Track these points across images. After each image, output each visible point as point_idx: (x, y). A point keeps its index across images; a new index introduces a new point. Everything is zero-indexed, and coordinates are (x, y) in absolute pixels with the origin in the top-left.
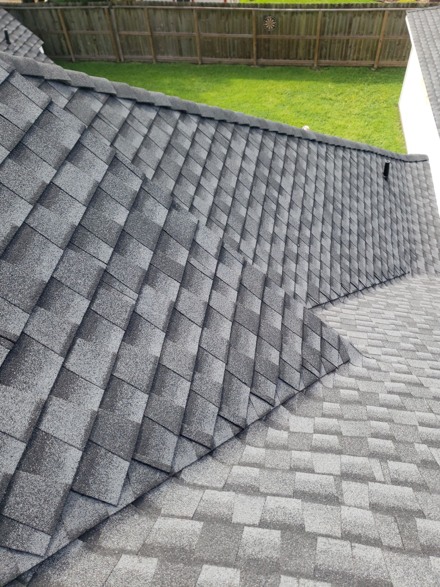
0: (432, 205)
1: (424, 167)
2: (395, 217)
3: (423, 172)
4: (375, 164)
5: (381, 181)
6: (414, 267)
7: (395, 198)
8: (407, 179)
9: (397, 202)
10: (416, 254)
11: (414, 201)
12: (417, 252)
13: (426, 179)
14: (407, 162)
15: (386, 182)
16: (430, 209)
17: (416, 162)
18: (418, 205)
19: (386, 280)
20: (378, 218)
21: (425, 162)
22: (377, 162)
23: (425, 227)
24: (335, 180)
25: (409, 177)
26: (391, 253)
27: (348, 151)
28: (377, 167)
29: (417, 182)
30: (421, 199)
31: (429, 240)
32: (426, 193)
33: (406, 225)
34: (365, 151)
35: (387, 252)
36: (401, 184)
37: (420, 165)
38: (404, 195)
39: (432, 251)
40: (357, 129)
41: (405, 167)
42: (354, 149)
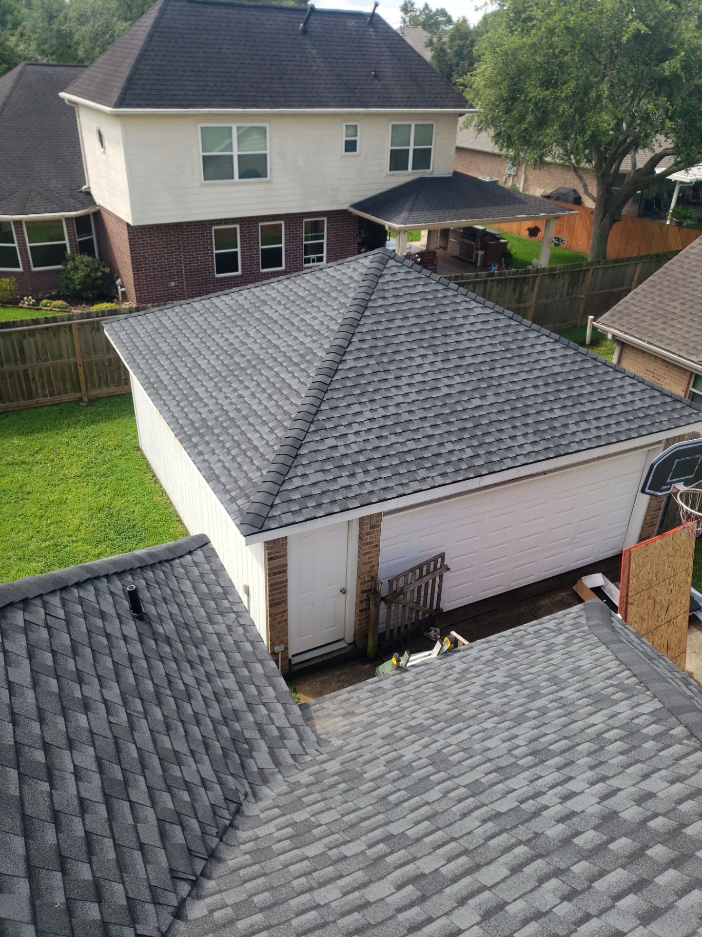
0: (242, 621)
1: (206, 557)
2: (182, 687)
3: (207, 567)
4: (110, 599)
5: (131, 629)
6: (252, 773)
7: (171, 646)
8: (183, 592)
9: (177, 650)
10: (247, 741)
11: (210, 628)
12: (248, 734)
13: (217, 576)
14: (174, 559)
15: (143, 626)
16: (241, 630)
17: (190, 553)
18: (217, 634)
19: (204, 864)
20: (146, 714)
21: (205, 547)
22: (112, 594)
23: (246, 672)
25: (187, 586)
26: (197, 780)
27: (39, 602)
28: (115, 603)
29: (203, 588)
30: (219, 618)
31: (260, 694)
32: (226, 604)
33: (208, 690)
34: (78, 585)
35: (188, 786)
36: (175, 609)
37: (199, 556)
38: (187, 626)
39: (272, 715)
41: (172, 570)
42: (54, 592)
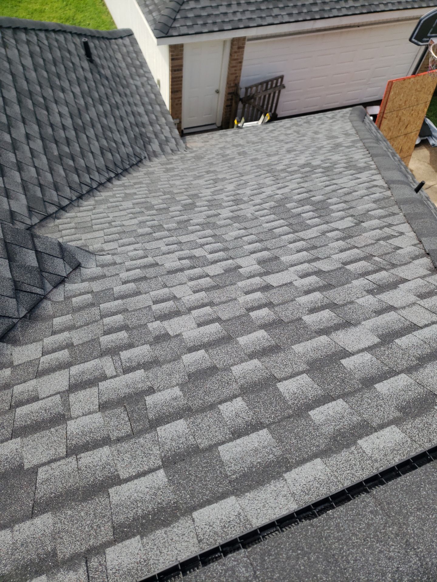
0: (150, 82)
1: (131, 43)
2: (114, 102)
3: (131, 48)
4: (73, 45)
5: (86, 64)
6: (149, 151)
7: (109, 82)
8: (116, 59)
9: (112, 85)
10: (148, 138)
11: (131, 81)
12: (149, 135)
13: (137, 56)
14: (111, 39)
15: (92, 65)
16: (149, 87)
17: (121, 38)
18: (136, 86)
19: (122, 171)
20: (94, 106)
21: (131, 37)
22: (74, 43)
23: (150, 108)
24: (24, 69)
25: (119, 56)
26: (120, 141)
27: (33, 32)
28: (76, 49)
29: (129, 60)
30: (137, 78)
31: (157, 119)
32: (141, 71)
33: (129, 109)
34: (54, 31)
35: (115, 142)
36: (111, 65)
37: (127, 41)
38: (118, 77)
39: (163, 130)
40: (56, 12)
41: (110, 45)
42: (40, 30)
